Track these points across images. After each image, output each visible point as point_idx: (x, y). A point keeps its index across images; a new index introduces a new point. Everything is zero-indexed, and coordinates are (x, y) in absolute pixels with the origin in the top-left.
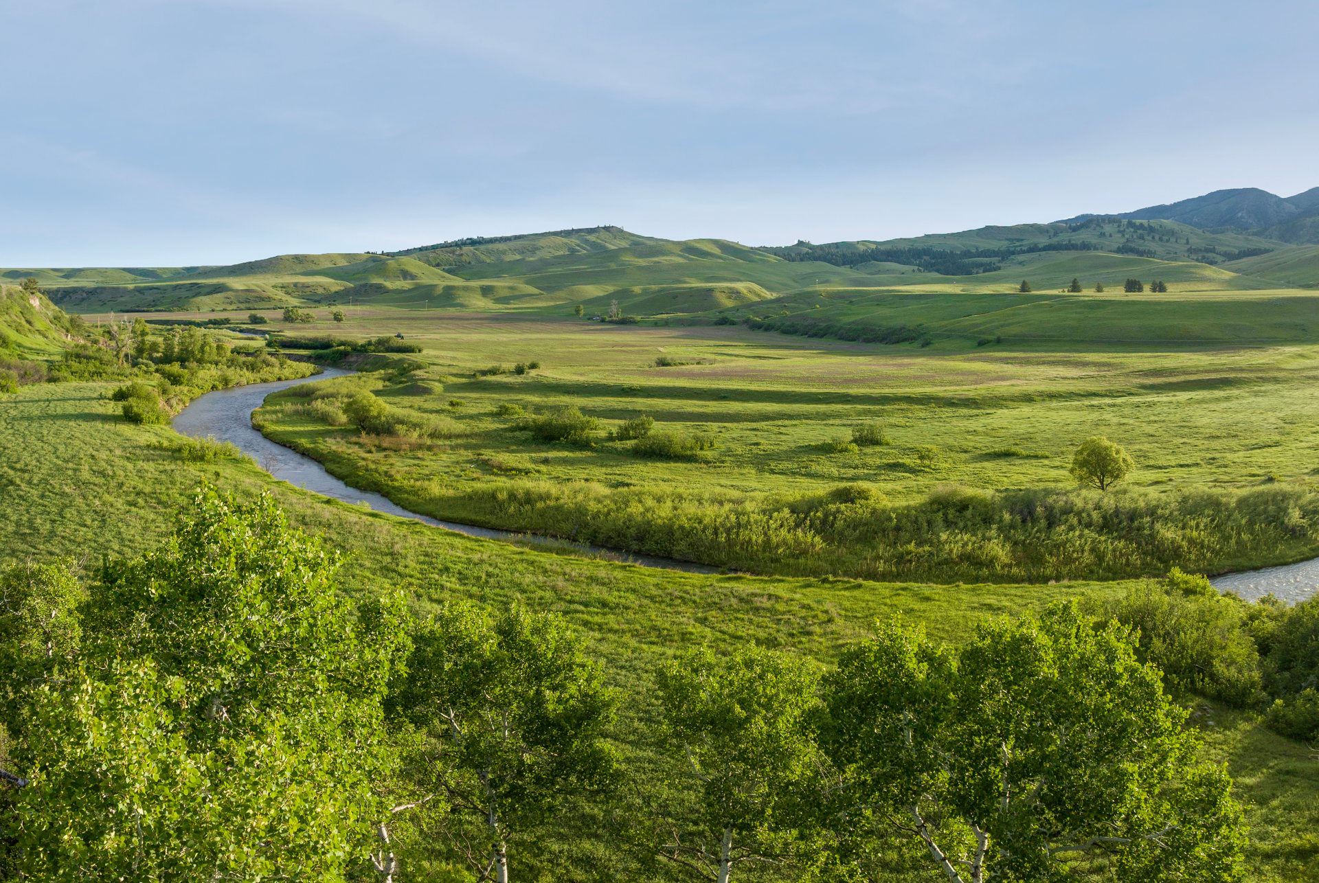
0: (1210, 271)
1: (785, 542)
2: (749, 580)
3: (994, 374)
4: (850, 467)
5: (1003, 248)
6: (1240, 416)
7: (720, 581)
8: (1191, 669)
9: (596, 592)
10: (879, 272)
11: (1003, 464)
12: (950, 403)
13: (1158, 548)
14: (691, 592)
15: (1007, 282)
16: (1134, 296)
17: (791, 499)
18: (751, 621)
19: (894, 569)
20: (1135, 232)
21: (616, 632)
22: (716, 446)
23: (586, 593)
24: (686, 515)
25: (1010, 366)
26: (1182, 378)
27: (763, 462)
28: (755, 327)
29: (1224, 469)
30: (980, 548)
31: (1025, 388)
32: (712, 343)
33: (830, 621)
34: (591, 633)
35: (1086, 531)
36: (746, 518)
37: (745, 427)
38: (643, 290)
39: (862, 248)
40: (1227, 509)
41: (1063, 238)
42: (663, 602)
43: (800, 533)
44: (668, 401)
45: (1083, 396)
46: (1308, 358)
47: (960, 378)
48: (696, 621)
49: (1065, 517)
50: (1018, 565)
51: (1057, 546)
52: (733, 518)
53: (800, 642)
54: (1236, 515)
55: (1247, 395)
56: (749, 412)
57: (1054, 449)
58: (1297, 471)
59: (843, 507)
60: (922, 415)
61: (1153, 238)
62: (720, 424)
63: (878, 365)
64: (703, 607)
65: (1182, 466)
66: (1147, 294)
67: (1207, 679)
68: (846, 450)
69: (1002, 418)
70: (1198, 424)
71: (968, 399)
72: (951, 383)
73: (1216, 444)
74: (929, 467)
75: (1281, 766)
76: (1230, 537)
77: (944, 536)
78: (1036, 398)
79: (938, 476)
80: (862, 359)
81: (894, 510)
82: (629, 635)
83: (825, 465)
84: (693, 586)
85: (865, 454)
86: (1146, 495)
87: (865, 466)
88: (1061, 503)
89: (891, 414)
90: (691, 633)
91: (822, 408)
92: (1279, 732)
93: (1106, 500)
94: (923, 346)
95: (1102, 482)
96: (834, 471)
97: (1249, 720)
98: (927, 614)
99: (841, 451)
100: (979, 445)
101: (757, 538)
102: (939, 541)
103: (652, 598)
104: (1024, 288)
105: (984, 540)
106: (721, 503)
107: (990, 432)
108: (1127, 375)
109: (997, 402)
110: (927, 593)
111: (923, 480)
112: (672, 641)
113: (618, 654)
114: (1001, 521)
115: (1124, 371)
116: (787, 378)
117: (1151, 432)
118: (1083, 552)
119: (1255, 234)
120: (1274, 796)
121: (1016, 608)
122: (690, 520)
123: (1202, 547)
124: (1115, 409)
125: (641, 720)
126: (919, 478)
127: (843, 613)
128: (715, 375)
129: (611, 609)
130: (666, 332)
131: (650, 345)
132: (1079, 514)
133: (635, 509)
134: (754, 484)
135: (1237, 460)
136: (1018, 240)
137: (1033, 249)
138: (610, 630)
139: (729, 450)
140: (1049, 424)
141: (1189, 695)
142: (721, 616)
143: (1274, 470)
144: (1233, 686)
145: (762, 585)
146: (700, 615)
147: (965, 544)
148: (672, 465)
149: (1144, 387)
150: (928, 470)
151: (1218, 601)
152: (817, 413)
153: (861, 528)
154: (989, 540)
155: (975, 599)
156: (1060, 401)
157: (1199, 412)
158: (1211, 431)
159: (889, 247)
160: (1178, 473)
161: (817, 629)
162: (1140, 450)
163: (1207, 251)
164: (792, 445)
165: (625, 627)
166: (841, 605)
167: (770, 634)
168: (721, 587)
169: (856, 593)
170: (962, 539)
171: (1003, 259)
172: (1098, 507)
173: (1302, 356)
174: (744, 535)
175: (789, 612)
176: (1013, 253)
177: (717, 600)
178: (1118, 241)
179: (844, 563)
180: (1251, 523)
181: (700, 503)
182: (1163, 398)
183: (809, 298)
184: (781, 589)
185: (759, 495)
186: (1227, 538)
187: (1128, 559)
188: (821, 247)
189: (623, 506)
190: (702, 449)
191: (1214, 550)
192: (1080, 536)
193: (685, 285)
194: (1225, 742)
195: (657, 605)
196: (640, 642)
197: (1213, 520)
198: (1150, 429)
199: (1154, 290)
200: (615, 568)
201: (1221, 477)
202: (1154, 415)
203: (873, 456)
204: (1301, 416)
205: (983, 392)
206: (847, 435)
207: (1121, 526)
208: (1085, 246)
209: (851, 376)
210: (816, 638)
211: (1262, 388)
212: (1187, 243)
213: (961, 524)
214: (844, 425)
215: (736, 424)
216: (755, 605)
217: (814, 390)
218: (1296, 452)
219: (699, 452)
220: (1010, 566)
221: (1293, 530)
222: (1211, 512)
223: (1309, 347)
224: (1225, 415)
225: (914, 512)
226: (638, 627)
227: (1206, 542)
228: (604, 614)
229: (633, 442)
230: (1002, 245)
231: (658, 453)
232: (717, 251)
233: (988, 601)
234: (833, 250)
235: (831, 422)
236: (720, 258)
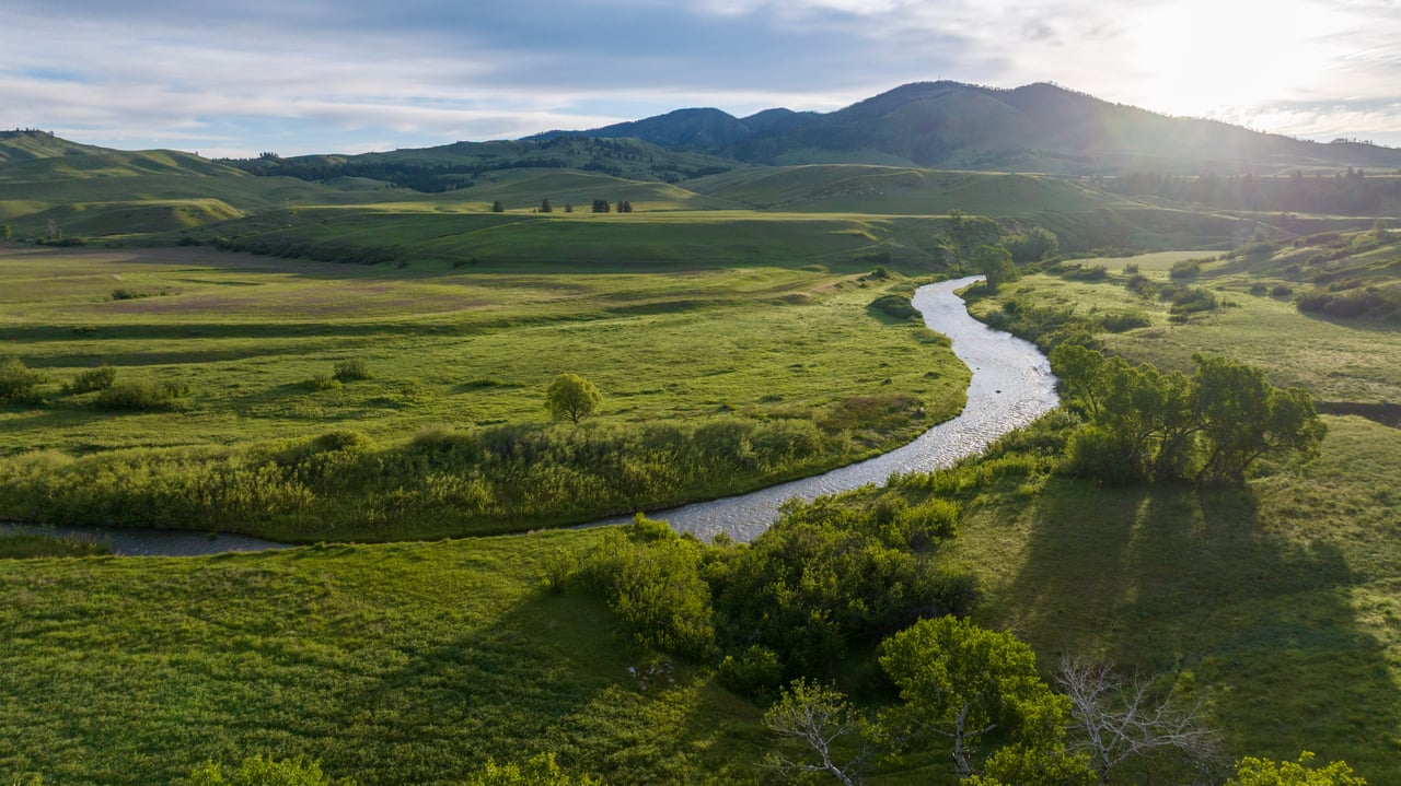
0: (672, 191)
1: (274, 498)
2: (240, 556)
3: (471, 299)
4: (335, 405)
5: (476, 164)
6: (698, 340)
7: (211, 561)
8: (654, 625)
9: (71, 598)
10: (352, 188)
11: (482, 395)
12: (430, 331)
13: (625, 481)
14: (181, 580)
15: (480, 200)
16: (601, 217)
17: (276, 450)
18: (247, 605)
19: (384, 517)
20: (602, 149)
21: (101, 644)
22: (191, 391)
23: (59, 602)
24: (165, 481)
25: (485, 289)
26: (646, 302)
27: (244, 406)
28: (223, 247)
29: (683, 396)
30: (465, 488)
31: (500, 313)
32: (177, 267)
33: (327, 594)
34: (71, 653)
35: (561, 467)
36: (231, 477)
37: (221, 367)
38: (88, 207)
39: (332, 162)
40: (686, 443)
41: (535, 155)
42: (150, 597)
43: (288, 487)
44: (132, 342)
45: (555, 320)
46: (761, 281)
47: (438, 303)
48: (189, 615)
49: (541, 453)
50: (499, 504)
51: (534, 483)
52: (217, 477)
53: (299, 623)
54: (694, 448)
55: (705, 317)
56: (224, 349)
57: (529, 377)
58: (748, 398)
59: (330, 455)
60: (403, 344)
61: (619, 156)
62: (193, 365)
63: (358, 290)
64: (196, 597)
65: (646, 393)
66: (613, 216)
67: (667, 635)
68: (330, 387)
69: (480, 344)
70: (661, 349)
71: (447, 327)
72: (430, 310)
73: (676, 370)
74: (412, 401)
75: (730, 727)
76: (688, 470)
77: (430, 480)
78: (512, 324)
79: (422, 410)
80: (339, 283)
81: (381, 454)
82: (116, 646)
83: (309, 406)
84: (183, 572)
85: (349, 390)
86: (613, 428)
87: (349, 403)
88: (537, 440)
89: (372, 344)
90: (186, 631)
91: (302, 340)
92: (729, 688)
93: (578, 434)
94: (400, 267)
95: (574, 415)
96: (319, 411)
97: (703, 675)
98: (418, 576)
99: (324, 389)
100: (459, 375)
101: (245, 497)
102: (426, 484)
103: (138, 595)
104: (497, 208)
105: (467, 480)
106: (203, 461)
107: (469, 361)
108: (595, 299)
109: (474, 328)
110: (417, 552)
111: (407, 416)
112: (165, 644)
113: (106, 674)
114: (483, 458)
115: (592, 294)
116: (263, 308)
117: (618, 358)
118: (558, 487)
119: (713, 153)
120: (724, 762)
121: (499, 562)
122: (170, 485)
123: (664, 479)
124: (585, 333)
125: (141, 751)
126: (403, 413)
127: (338, 583)
128: (183, 308)
129: (92, 616)
130: (120, 256)
131: (104, 272)
132: (553, 449)
133: (106, 480)
134: (236, 432)
135: (695, 387)
136: (490, 156)
137: (505, 166)
138: (94, 644)
139: (206, 394)
140: (524, 350)
141: (653, 652)
142: (216, 604)
143: (728, 397)
144: (691, 641)
145: (255, 561)
146: (193, 607)
147: (450, 487)
148: (145, 417)
149: (610, 310)
150: (411, 404)
151: (677, 545)
152: (297, 347)
153: (350, 476)
154: (473, 479)
155: (462, 555)
156: (533, 326)
157: (662, 336)
158: (672, 356)
159: (360, 162)
160: (642, 401)
161: (314, 606)
162: (608, 377)
163: (669, 168)
164: (273, 385)
165: (110, 636)
166: (335, 574)
167: (268, 618)
168: (213, 570)
169: (350, 559)
170: (447, 481)
171: (475, 176)
172: (570, 442)
173: (755, 278)
174: (231, 495)
175: (285, 589)
176: (485, 169)
177: (210, 586)
178: (586, 158)
179: (336, 513)
180: (708, 455)
181: (181, 464)
182: (629, 322)
183: (280, 217)
184: (273, 564)
185: (242, 447)
186: (685, 471)
187: (598, 494)
188: (289, 160)
189: (91, 477)
190: (176, 396)
191: (674, 482)
192: (556, 473)
193: (138, 203)
194: (683, 701)
195: (145, 602)
196: (130, 652)
197: (673, 453)
198: (616, 354)
199: (620, 210)
200: (90, 564)
201: (682, 404)
202: (621, 340)
203: (357, 392)
204: (753, 341)
205: (460, 319)
206: (328, 370)
207: (592, 460)
208: (555, 164)
209: (329, 303)
210: (313, 616)
211: (719, 311)
212: (651, 161)
213: (446, 465)
214: (325, 359)
215: (211, 364)
216: (249, 586)
217: (292, 322)
218: (748, 379)
219: (172, 400)
220: (492, 505)
221: (744, 462)
222: (672, 445)
223: (761, 269)
224: (685, 339)
225: (400, 455)
226: (126, 634)
227: (667, 475)
228: (84, 625)
229: (95, 394)
230: (473, 161)
231: (127, 404)
232: (172, 163)
233: (474, 557)
234: (303, 165)
235: (312, 356)
236: (178, 171)
